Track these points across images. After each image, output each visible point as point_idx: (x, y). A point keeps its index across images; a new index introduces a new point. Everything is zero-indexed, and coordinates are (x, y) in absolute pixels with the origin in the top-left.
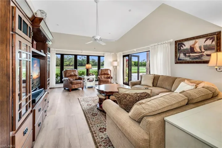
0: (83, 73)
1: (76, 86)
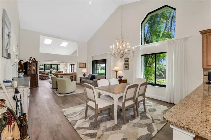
1: (45, 78)
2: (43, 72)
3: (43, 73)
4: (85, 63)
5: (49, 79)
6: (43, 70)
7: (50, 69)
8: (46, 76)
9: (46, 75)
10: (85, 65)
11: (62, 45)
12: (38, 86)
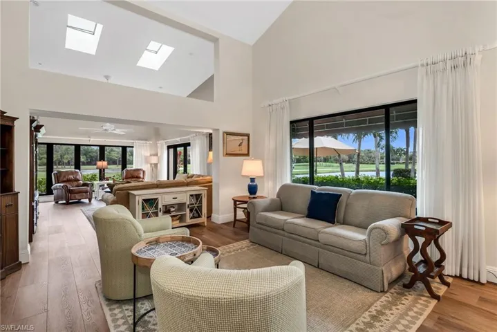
0: (93, 178)
1: (77, 196)
2: (72, 173)
3: (71, 177)
4: (248, 135)
5: (93, 200)
6: (72, 169)
7: (100, 164)
8: (80, 192)
9: (85, 185)
10: (245, 143)
11: (141, 63)
12: (19, 266)
